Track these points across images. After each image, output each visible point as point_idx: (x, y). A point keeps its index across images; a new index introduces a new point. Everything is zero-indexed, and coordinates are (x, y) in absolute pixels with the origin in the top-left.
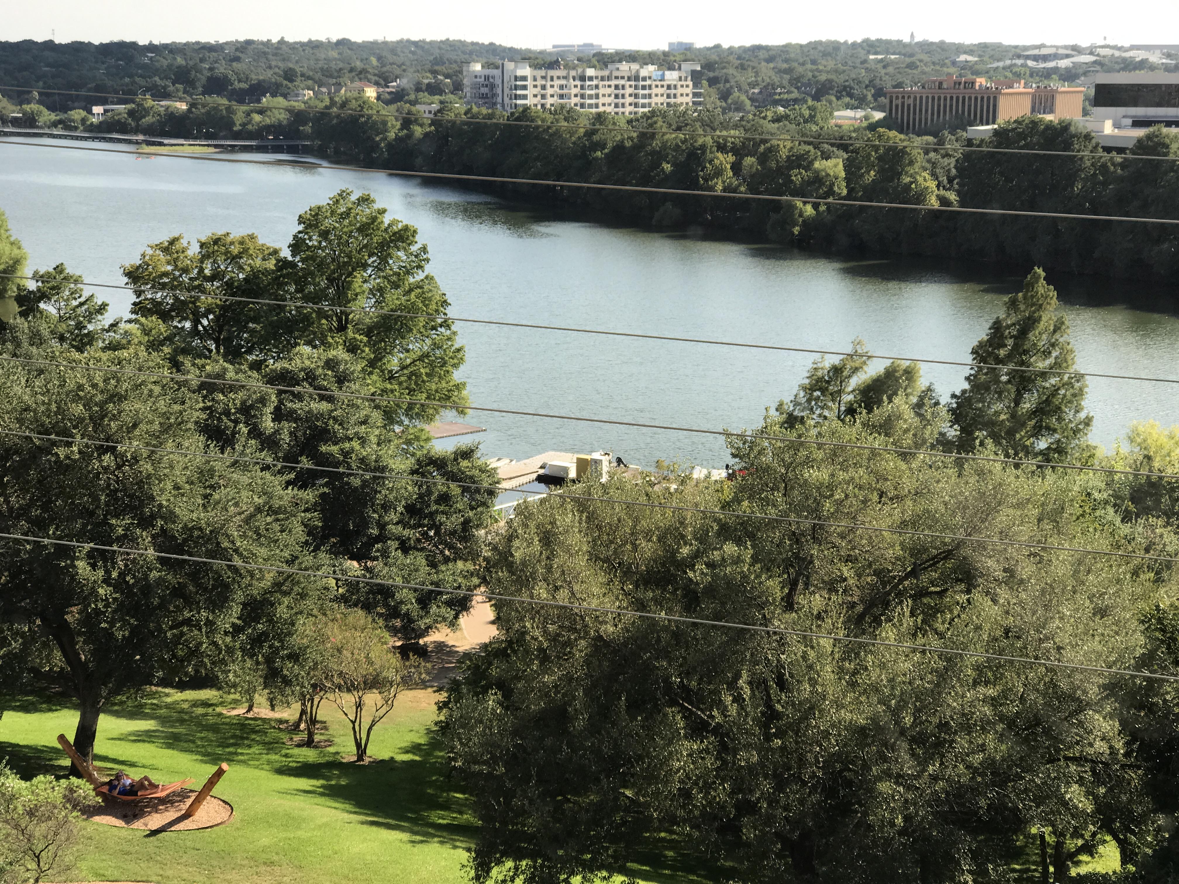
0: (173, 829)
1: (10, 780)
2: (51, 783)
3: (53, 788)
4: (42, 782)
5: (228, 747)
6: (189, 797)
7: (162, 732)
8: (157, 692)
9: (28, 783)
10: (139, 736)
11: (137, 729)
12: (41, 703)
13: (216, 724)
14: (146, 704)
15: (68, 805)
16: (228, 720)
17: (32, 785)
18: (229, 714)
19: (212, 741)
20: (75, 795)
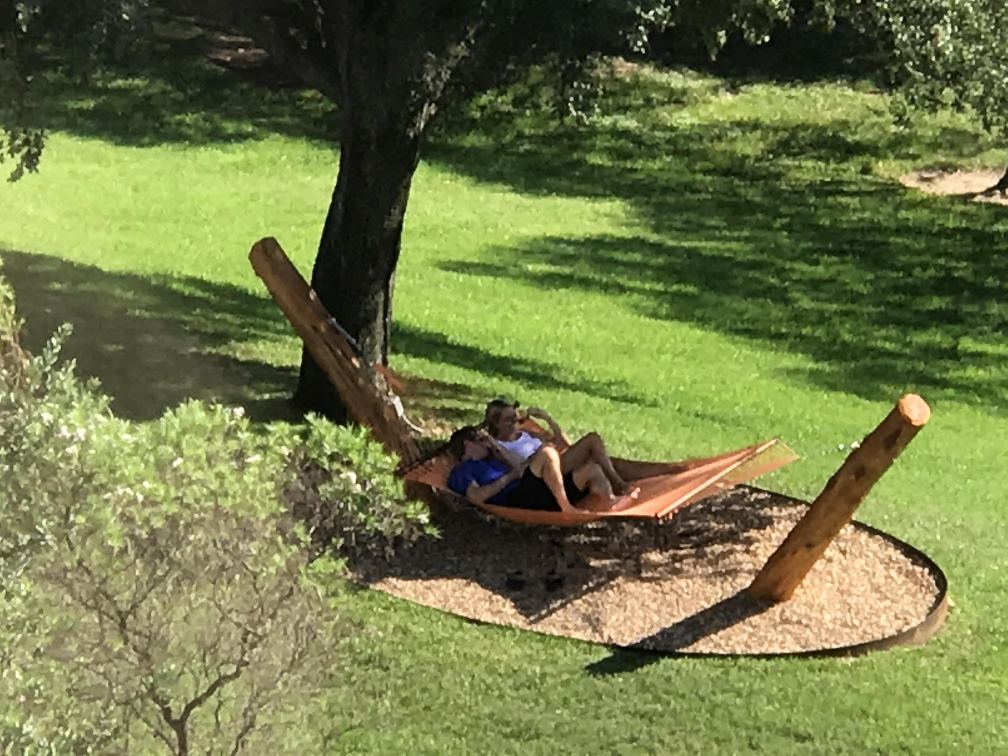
0: (702, 646)
1: (74, 415)
2: (230, 434)
3: (240, 456)
4: (198, 430)
5: (921, 326)
6: (768, 521)
7: (658, 248)
8: (636, 84)
9: (144, 429)
10: (565, 259)
11: (555, 230)
12: (181, 108)
13: (876, 228)
14: (593, 131)
15: (299, 529)
16: (924, 214)
17: (160, 440)
18: (926, 190)
19: (856, 298)
20: (325, 489)
